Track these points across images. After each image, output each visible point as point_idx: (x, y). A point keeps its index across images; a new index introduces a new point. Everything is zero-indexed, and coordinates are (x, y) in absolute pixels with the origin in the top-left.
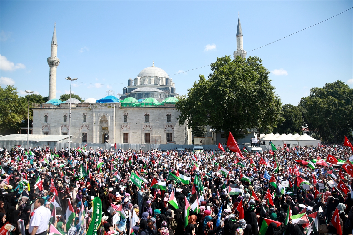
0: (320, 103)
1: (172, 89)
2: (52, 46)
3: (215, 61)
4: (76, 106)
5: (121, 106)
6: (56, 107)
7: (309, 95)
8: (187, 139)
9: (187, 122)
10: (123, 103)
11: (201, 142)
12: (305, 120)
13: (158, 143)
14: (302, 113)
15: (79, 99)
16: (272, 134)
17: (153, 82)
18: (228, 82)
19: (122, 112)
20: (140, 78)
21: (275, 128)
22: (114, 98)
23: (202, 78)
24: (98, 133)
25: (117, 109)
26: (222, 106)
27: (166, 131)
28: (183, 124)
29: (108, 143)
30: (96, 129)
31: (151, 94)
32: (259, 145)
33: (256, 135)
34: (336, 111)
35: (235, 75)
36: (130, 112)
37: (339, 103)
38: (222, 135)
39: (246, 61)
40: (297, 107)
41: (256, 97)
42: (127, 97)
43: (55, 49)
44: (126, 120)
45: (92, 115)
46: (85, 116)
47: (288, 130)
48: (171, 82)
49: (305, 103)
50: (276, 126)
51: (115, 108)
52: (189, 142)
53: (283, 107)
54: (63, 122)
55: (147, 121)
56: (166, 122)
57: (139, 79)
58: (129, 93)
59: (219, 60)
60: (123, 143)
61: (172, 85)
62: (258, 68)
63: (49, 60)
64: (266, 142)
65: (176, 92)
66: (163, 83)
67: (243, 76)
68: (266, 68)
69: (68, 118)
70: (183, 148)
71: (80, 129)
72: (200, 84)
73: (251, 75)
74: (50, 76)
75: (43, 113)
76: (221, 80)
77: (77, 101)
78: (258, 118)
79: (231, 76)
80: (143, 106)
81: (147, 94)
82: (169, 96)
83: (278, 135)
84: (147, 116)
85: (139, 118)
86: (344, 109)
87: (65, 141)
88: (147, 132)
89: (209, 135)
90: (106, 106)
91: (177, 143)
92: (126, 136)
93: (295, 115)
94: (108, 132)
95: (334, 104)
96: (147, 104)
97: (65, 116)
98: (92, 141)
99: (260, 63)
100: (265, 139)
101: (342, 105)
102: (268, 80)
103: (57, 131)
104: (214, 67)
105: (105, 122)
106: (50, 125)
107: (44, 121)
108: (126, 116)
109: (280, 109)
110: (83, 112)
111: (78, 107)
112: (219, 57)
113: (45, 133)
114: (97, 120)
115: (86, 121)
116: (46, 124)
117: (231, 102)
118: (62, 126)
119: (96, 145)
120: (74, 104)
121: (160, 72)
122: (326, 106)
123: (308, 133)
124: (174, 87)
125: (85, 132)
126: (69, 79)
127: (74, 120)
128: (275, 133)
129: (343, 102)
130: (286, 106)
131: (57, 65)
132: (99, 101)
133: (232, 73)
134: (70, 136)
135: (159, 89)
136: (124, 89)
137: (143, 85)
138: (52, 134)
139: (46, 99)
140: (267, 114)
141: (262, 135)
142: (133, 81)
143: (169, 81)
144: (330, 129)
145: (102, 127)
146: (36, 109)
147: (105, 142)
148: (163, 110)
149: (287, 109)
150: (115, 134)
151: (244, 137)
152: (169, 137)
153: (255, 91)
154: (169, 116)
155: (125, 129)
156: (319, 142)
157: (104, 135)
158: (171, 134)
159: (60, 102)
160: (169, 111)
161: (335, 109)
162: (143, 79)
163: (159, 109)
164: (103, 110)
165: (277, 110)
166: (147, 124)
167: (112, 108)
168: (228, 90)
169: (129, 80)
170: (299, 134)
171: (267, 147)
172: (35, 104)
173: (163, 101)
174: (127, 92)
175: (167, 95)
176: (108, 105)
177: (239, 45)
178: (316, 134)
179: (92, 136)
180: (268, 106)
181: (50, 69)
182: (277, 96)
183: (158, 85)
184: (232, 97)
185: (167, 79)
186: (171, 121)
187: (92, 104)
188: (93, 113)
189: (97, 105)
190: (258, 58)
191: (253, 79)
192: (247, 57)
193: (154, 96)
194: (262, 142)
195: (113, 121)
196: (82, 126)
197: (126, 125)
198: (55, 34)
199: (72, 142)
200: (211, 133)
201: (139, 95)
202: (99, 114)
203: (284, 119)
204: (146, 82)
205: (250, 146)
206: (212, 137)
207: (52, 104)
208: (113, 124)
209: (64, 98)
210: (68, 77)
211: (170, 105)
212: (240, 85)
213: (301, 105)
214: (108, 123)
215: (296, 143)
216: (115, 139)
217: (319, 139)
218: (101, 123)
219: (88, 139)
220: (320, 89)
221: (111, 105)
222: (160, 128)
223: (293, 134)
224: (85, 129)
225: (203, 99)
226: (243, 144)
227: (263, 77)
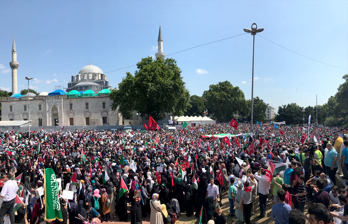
0: (216, 95)
1: (106, 82)
2: (12, 53)
3: (140, 61)
4: (33, 99)
5: (67, 97)
6: (18, 100)
7: (209, 90)
8: (118, 121)
9: (118, 108)
10: (68, 95)
11: (130, 123)
12: (206, 107)
13: (96, 125)
14: (204, 102)
15: (35, 93)
16: (183, 116)
17: (91, 78)
18: (150, 78)
19: (68, 102)
20: (80, 74)
21: (185, 112)
22: (62, 91)
23: (128, 74)
24: (51, 118)
25: (64, 99)
26: (146, 96)
27: (102, 115)
28: (115, 110)
29: (58, 126)
30: (49, 115)
31: (89, 87)
32: (173, 125)
33: (171, 117)
34: (225, 101)
35: (155, 72)
36: (74, 101)
37: (227, 96)
38: (146, 118)
39: (165, 61)
40: (201, 97)
41: (171, 90)
42: (71, 90)
43: (15, 55)
44: (71, 108)
45: (46, 105)
46: (40, 106)
47: (194, 113)
48: (105, 77)
49: (206, 95)
50: (186, 111)
51: (62, 99)
52: (121, 123)
53: (191, 97)
54: (24, 111)
55: (87, 108)
56: (101, 108)
57: (80, 76)
58: (73, 87)
59: (143, 60)
60: (69, 125)
61: (106, 79)
62: (174, 67)
63: (11, 64)
64: (178, 122)
65: (109, 85)
66: (98, 78)
67: (162, 73)
68: (179, 68)
69: (27, 107)
70: (115, 128)
71: (37, 115)
72: (128, 79)
73: (168, 72)
74: (12, 76)
75: (8, 105)
76: (145, 76)
77: (33, 95)
78: (173, 105)
79: (152, 73)
80: (84, 97)
81: (87, 87)
82: (104, 88)
83: (187, 117)
84: (87, 104)
85: (81, 106)
86: (230, 100)
87: (26, 125)
88: (87, 116)
89: (136, 118)
90: (56, 97)
91: (111, 125)
92: (72, 120)
93: (199, 103)
94: (58, 118)
95: (225, 96)
96: (86, 95)
97: (25, 106)
98: (46, 124)
99: (175, 64)
100: (178, 120)
101: (229, 97)
102: (181, 77)
103: (19, 117)
104: (139, 66)
105: (56, 110)
106: (15, 113)
107: (10, 110)
108: (71, 105)
109: (189, 99)
110: (38, 103)
111: (35, 99)
112: (143, 58)
113: (10, 120)
114: (49, 108)
115: (41, 110)
116: (11, 113)
117: (152, 93)
118: (23, 114)
119: (50, 127)
120: (31, 97)
121: (96, 69)
122: (220, 97)
123: (208, 116)
124: (107, 81)
125: (41, 118)
126: (27, 78)
127: (32, 109)
128: (185, 116)
129: (229, 95)
130: (193, 96)
131: (17, 68)
132: (50, 94)
133: (153, 71)
134: (30, 121)
135: (96, 82)
136: (68, 84)
137: (83, 80)
138: (16, 120)
139: (11, 94)
140: (179, 102)
141: (176, 117)
142: (76, 78)
143: (103, 76)
144: (221, 113)
145: (53, 114)
146: (3, 101)
147: (56, 125)
148: (99, 99)
149: (194, 99)
150: (63, 118)
151: (163, 119)
152: (105, 120)
153: (171, 85)
154: (104, 104)
155: (71, 114)
156: (215, 122)
157: (55, 120)
158: (106, 117)
159: (21, 96)
160: (104, 100)
161: (224, 99)
162: (83, 75)
163: (96, 99)
164: (54, 101)
165: (187, 99)
166: (87, 110)
167: (60, 99)
168: (150, 84)
169: (72, 77)
170: (202, 117)
171: (179, 126)
172: (3, 98)
173: (99, 92)
174: (72, 86)
175: (102, 87)
176: (58, 97)
177: (159, 49)
178: (213, 116)
179: (46, 120)
180: (180, 97)
181: (12, 71)
182: (187, 89)
183: (95, 80)
184: (153, 89)
185: (102, 75)
186: (106, 107)
187: (45, 97)
188: (46, 103)
189: (49, 97)
190: (174, 60)
191: (169, 76)
192: (165, 59)
193: (92, 89)
194: (176, 123)
195: (61, 109)
196: (38, 114)
197: (71, 112)
198: (14, 44)
199: (31, 125)
200: (138, 116)
201: (81, 88)
202: (50, 104)
203: (191, 106)
204: (86, 78)
205: (167, 126)
206: (138, 119)
207: (14, 98)
208: (61, 111)
209: (23, 92)
210: (26, 77)
211: (105, 95)
212: (160, 80)
213: (203, 96)
214: (58, 111)
215: (200, 123)
216: (63, 123)
217: (214, 119)
218: (52, 110)
219: (43, 123)
220: (215, 86)
221: (60, 97)
222: (97, 113)
223: (198, 116)
224: (41, 115)
225: (131, 90)
226: (162, 124)
227: (177, 75)
